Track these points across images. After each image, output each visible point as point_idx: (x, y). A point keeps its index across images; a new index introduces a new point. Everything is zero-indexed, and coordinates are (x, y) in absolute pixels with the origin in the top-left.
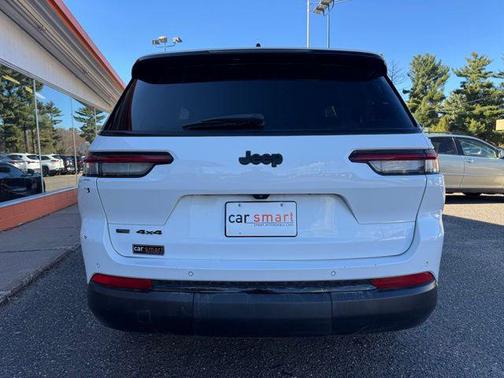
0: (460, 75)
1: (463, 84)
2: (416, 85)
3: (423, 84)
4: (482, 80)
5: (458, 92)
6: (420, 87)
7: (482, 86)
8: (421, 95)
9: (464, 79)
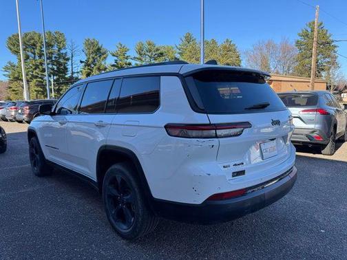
0: (114, 55)
1: (116, 61)
2: (89, 58)
3: (93, 58)
4: (126, 60)
5: (113, 66)
6: (91, 60)
7: (126, 64)
8: (93, 66)
9: (116, 58)
